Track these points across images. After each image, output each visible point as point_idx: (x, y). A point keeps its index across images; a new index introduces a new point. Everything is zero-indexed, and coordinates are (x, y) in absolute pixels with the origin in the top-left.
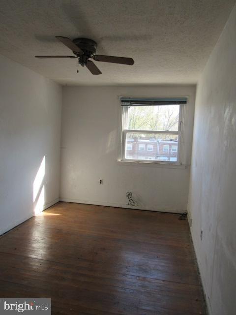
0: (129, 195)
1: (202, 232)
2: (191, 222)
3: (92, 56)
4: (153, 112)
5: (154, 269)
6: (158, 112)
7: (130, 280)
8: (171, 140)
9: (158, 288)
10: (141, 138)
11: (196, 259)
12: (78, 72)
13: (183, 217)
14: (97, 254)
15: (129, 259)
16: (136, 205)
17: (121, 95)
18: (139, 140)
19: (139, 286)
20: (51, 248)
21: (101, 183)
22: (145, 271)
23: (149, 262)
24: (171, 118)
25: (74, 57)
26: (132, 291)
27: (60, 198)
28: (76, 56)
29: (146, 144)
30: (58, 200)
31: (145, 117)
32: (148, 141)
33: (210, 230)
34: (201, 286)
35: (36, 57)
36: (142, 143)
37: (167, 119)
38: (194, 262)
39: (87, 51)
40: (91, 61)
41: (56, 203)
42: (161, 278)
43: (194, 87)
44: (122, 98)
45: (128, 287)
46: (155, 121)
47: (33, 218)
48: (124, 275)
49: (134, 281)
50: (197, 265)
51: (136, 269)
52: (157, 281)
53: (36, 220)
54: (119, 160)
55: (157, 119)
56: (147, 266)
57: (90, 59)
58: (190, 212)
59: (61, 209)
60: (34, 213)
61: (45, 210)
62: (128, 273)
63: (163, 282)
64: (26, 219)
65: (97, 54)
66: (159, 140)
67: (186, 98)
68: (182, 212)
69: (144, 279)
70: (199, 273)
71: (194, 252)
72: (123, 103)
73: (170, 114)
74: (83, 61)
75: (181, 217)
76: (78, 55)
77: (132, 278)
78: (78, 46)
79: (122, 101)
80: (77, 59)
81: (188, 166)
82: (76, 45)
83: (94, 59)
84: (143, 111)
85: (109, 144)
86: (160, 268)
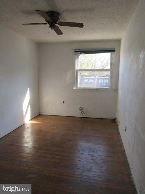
0: (81, 109)
1: (126, 128)
2: (119, 123)
3: (57, 22)
4: (92, 59)
5: (98, 150)
6: (96, 59)
7: (85, 156)
8: (104, 76)
9: (102, 160)
10: (85, 76)
11: (123, 144)
12: (49, 33)
13: (114, 121)
14: (64, 143)
15: (84, 145)
16: (85, 115)
17: (74, 48)
18: (84, 77)
19: (90, 159)
20: (37, 141)
21: (64, 102)
22: (93, 151)
23: (95, 146)
24: (104, 63)
25: (47, 24)
26: (86, 162)
27: (39, 112)
28: (47, 23)
29: (89, 79)
30: (38, 114)
31: (87, 63)
32: (90, 77)
33: (131, 126)
34: (126, 158)
35: (23, 24)
36: (86, 79)
37: (101, 64)
38: (121, 145)
39: (54, 19)
40: (57, 26)
41: (37, 115)
42: (103, 155)
43: (119, 41)
44: (75, 50)
45: (84, 160)
46: (93, 65)
47: (24, 124)
48: (81, 154)
49: (87, 157)
50: (123, 147)
51: (88, 151)
52: (100, 156)
53: (26, 126)
54: (75, 88)
55: (95, 64)
56: (94, 149)
57: (56, 25)
58: (118, 118)
59: (40, 119)
60: (24, 122)
61: (31, 120)
62: (83, 153)
63: (104, 157)
64: (20, 125)
65: (60, 21)
66: (96, 76)
67: (115, 49)
68: (113, 118)
69: (93, 156)
70: (125, 151)
71: (121, 140)
72: (76, 53)
73: (103, 60)
74: (52, 26)
75: (113, 121)
76: (49, 23)
77: (86, 156)
78: (49, 16)
79: (75, 52)
80: (48, 25)
81: (116, 90)
82: (48, 15)
83: (59, 24)
84: (86, 59)
85: (68, 78)
86: (102, 149)
